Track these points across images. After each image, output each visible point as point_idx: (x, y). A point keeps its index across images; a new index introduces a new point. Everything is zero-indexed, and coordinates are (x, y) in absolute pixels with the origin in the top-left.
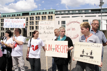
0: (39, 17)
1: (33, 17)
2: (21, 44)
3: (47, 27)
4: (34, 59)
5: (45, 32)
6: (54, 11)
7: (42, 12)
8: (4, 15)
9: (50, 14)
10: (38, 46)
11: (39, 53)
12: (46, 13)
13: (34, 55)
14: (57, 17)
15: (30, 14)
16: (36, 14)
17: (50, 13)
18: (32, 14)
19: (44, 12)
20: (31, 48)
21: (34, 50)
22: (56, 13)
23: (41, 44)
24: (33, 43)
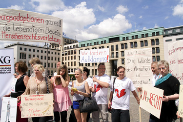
0: (136, 43)
1: (126, 44)
2: (106, 86)
3: (140, 60)
4: (119, 110)
5: (135, 67)
6: (161, 31)
7: (140, 34)
8: (83, 43)
9: (155, 36)
10: (124, 90)
11: (127, 101)
12: (147, 35)
13: (119, 104)
14: (167, 41)
15: (121, 39)
16: (130, 38)
17: (153, 34)
18: (124, 38)
19: (145, 33)
20: (115, 94)
21: (119, 97)
22: (164, 33)
23: (129, 88)
24: (117, 85)
